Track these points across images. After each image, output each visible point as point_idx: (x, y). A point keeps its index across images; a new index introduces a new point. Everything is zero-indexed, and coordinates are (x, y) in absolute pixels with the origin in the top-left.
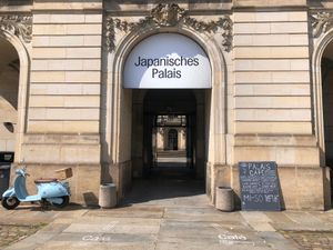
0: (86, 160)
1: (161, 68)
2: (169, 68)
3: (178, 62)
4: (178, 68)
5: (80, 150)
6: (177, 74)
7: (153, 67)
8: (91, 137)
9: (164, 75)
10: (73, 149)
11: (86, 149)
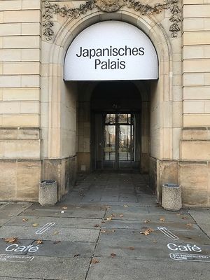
0: (26, 156)
1: (104, 58)
2: (113, 58)
3: (122, 52)
4: (121, 59)
5: (19, 145)
6: (121, 65)
7: (96, 57)
8: (31, 131)
9: (108, 65)
10: (12, 144)
11: (25, 144)
